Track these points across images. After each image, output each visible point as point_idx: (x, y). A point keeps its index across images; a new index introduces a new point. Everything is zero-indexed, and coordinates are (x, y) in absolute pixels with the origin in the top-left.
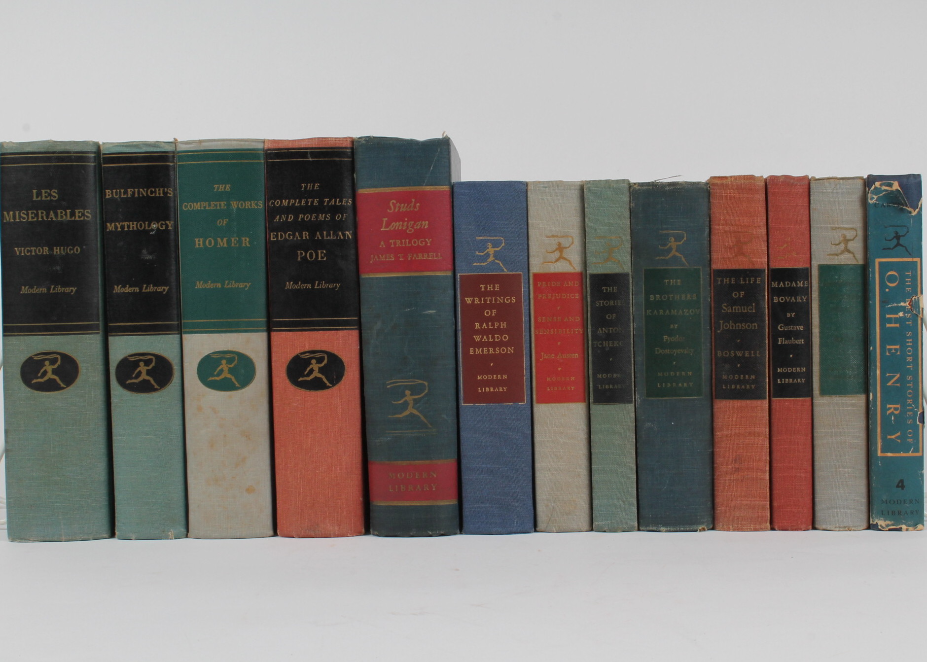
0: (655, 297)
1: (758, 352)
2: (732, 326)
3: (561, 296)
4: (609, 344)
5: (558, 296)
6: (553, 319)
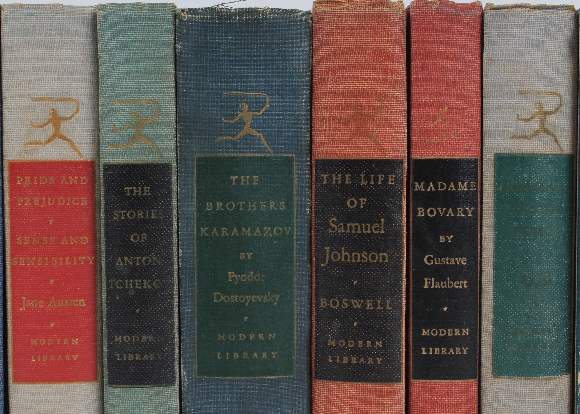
0: (215, 207)
1: (388, 302)
2: (346, 257)
3: (56, 201)
4: (134, 285)
5: (51, 202)
6: (41, 241)
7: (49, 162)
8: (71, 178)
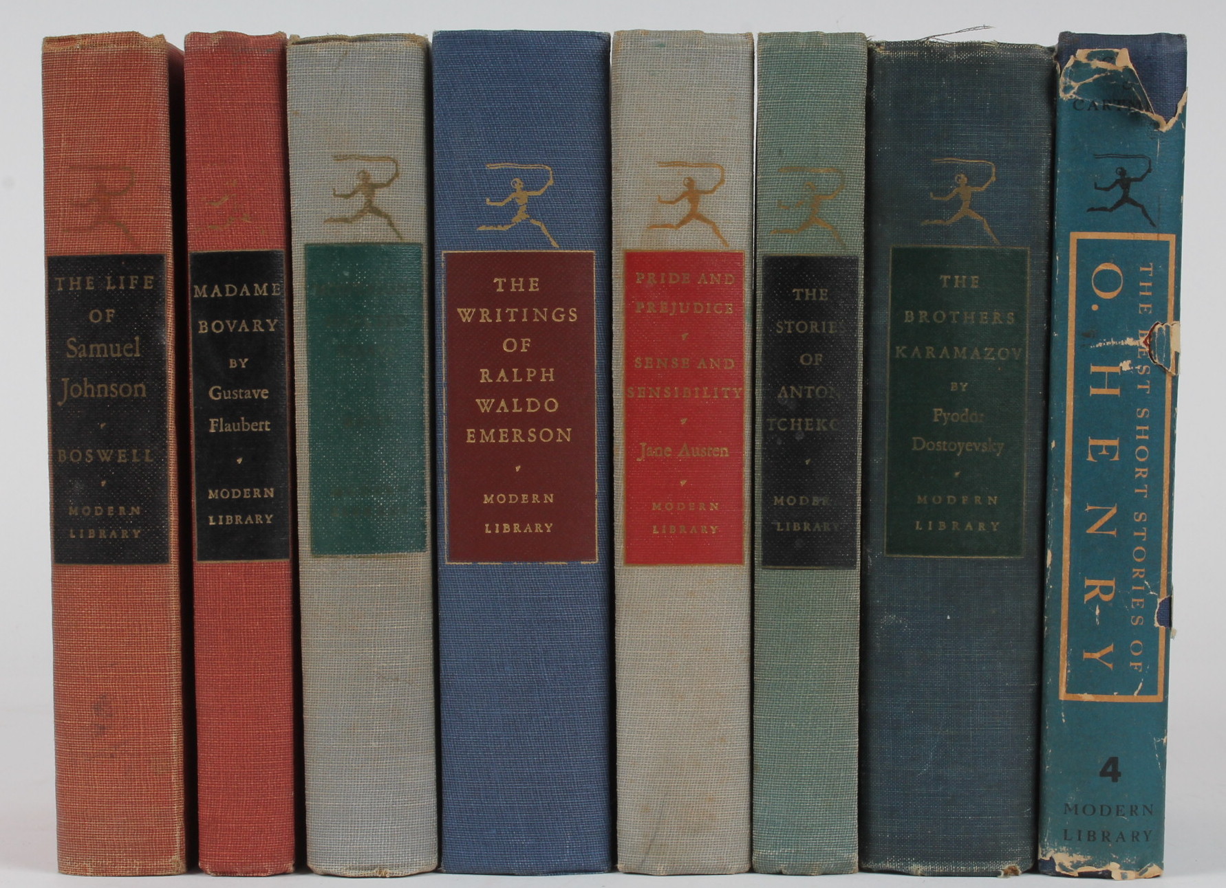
0: (917, 317)
3: (692, 307)
4: (803, 425)
5: (685, 308)
6: (669, 363)
7: (682, 253)
8: (712, 275)
